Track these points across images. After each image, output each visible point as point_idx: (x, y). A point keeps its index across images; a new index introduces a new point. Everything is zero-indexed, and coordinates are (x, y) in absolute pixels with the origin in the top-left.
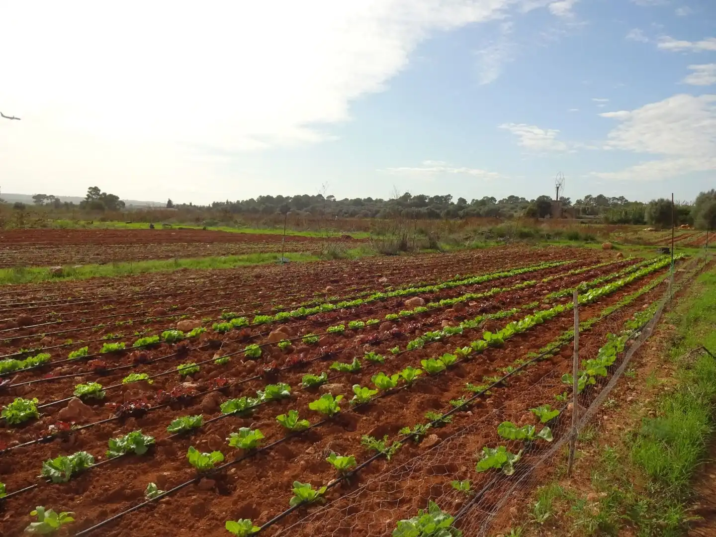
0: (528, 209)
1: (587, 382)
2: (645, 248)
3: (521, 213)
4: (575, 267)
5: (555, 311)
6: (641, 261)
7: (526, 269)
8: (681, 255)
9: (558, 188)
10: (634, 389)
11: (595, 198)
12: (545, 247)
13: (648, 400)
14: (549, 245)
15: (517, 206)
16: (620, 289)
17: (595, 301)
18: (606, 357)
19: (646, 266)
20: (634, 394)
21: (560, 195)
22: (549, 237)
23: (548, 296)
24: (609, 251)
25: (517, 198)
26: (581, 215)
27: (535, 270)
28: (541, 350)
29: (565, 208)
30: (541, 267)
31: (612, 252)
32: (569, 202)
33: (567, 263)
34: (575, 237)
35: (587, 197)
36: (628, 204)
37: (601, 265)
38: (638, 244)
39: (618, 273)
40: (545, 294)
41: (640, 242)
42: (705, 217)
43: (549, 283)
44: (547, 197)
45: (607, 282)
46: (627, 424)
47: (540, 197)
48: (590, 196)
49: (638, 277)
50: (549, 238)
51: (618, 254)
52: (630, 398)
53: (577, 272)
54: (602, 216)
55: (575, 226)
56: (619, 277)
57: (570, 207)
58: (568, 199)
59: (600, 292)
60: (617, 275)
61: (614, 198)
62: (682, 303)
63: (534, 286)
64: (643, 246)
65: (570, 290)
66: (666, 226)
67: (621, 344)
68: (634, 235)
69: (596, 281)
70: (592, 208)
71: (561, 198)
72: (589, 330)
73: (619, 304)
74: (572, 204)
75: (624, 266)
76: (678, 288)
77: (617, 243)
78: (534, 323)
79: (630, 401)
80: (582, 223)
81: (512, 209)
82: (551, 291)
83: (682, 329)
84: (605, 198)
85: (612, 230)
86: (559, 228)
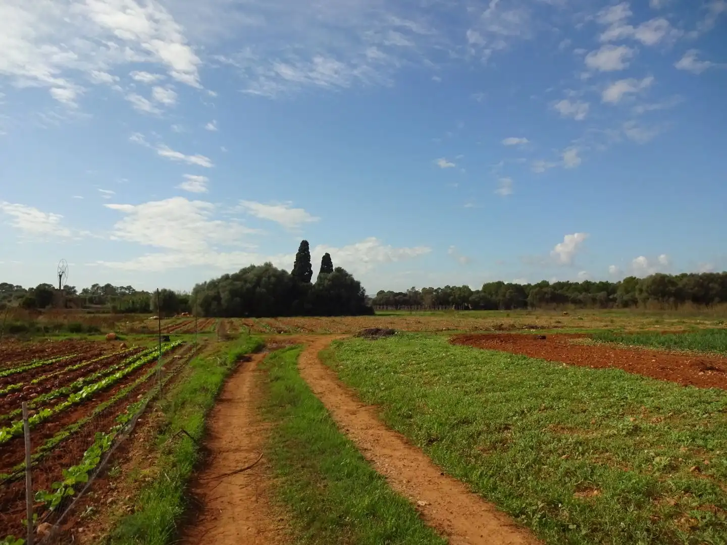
0: (24, 298)
1: (64, 493)
2: (149, 337)
3: (15, 304)
4: (73, 362)
5: (40, 418)
6: (143, 350)
7: (12, 371)
8: (179, 342)
9: (60, 276)
10: (116, 488)
11: (103, 287)
12: (42, 342)
13: (128, 496)
14: (47, 339)
15: (11, 295)
16: (118, 382)
17: (90, 398)
18: (90, 460)
19: (146, 355)
20: (115, 494)
21: (64, 283)
22: (47, 330)
23: (35, 400)
24: (112, 342)
25: (11, 286)
26: (88, 304)
27: (24, 371)
28: (15, 467)
29: (70, 297)
30: (33, 366)
31: (116, 342)
32: (75, 291)
33: (63, 359)
34: (77, 329)
35: (94, 286)
36: (135, 293)
37: (102, 357)
38: (143, 332)
39: (117, 365)
40: (32, 398)
41: (145, 330)
42: (201, 305)
43: (40, 384)
44: (49, 286)
45: (106, 375)
46: (103, 530)
47: (40, 285)
48: (97, 284)
49: (137, 367)
50: (47, 332)
51: (121, 345)
52: (110, 500)
53: (75, 367)
54: (109, 305)
55: (80, 316)
56: (119, 369)
57: (75, 296)
58: (74, 287)
59: (95, 388)
60: (117, 367)
61: (122, 288)
62: (174, 388)
63: (20, 390)
64: (146, 335)
65: (63, 390)
66: (169, 315)
67: (108, 442)
68: (140, 324)
69: (94, 376)
70: (100, 297)
71: (66, 287)
72: (76, 433)
73: (114, 398)
74: (78, 294)
75: (126, 357)
76: (172, 375)
77: (122, 334)
78: (9, 436)
79: (109, 503)
80: (89, 313)
81: (4, 298)
82: (39, 393)
83: (170, 415)
84: (113, 287)
85: (119, 320)
86: (60, 320)
